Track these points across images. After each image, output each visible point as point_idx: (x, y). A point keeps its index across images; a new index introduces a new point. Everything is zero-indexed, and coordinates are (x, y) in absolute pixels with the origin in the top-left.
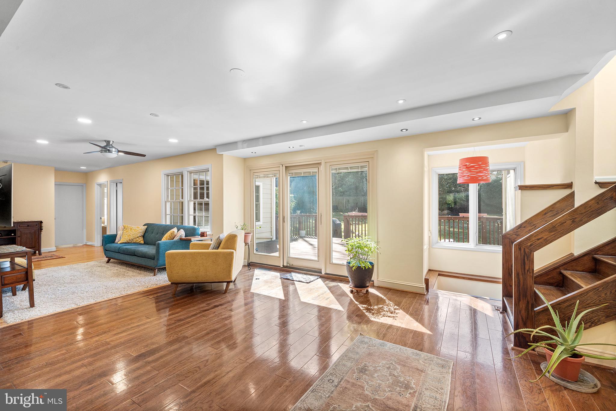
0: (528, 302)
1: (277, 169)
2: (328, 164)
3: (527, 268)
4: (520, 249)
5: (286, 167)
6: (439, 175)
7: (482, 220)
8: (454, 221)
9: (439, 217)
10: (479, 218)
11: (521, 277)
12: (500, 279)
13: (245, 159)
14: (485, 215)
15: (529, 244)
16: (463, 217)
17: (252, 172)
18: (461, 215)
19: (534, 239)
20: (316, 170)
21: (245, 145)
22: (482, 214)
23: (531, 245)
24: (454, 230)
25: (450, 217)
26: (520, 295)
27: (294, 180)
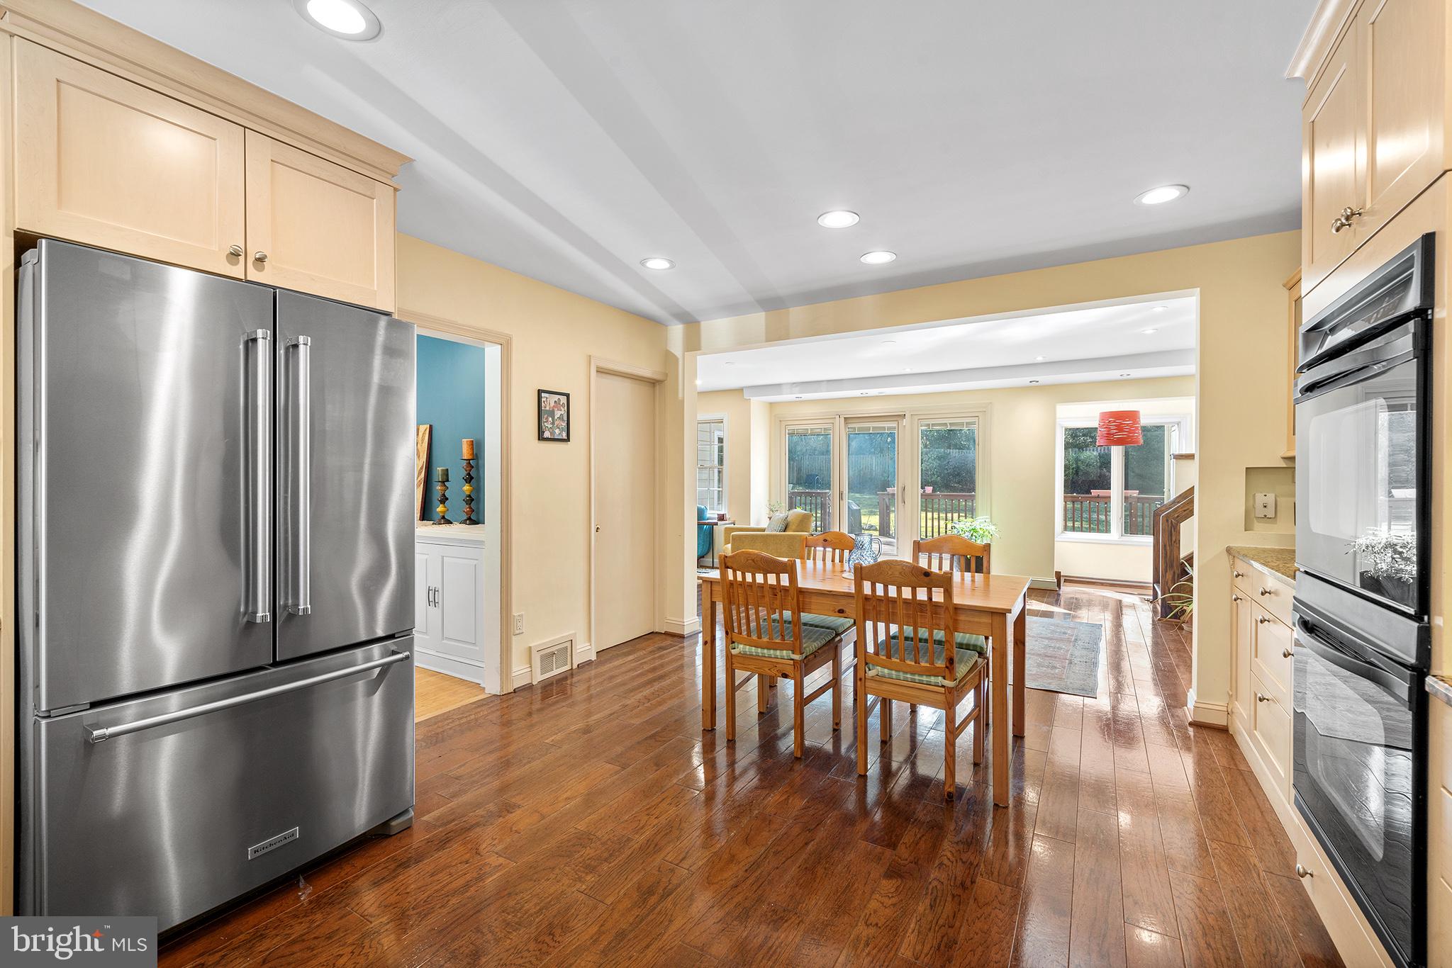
0: (1174, 573)
1: (831, 421)
2: (916, 418)
3: (1174, 539)
4: (1167, 521)
5: (845, 418)
6: (1066, 430)
7: (1130, 500)
8: (1082, 502)
9: (1065, 497)
10: (1126, 498)
11: (1168, 548)
12: (1150, 583)
13: (771, 404)
14: (1135, 493)
15: (1176, 515)
16: (1098, 496)
17: (784, 424)
18: (1094, 492)
19: (1180, 510)
20: (894, 424)
21: (797, 389)
22: (1130, 492)
23: (1178, 517)
24: (1074, 524)
25: (1075, 497)
26: (1166, 567)
27: (855, 438)
